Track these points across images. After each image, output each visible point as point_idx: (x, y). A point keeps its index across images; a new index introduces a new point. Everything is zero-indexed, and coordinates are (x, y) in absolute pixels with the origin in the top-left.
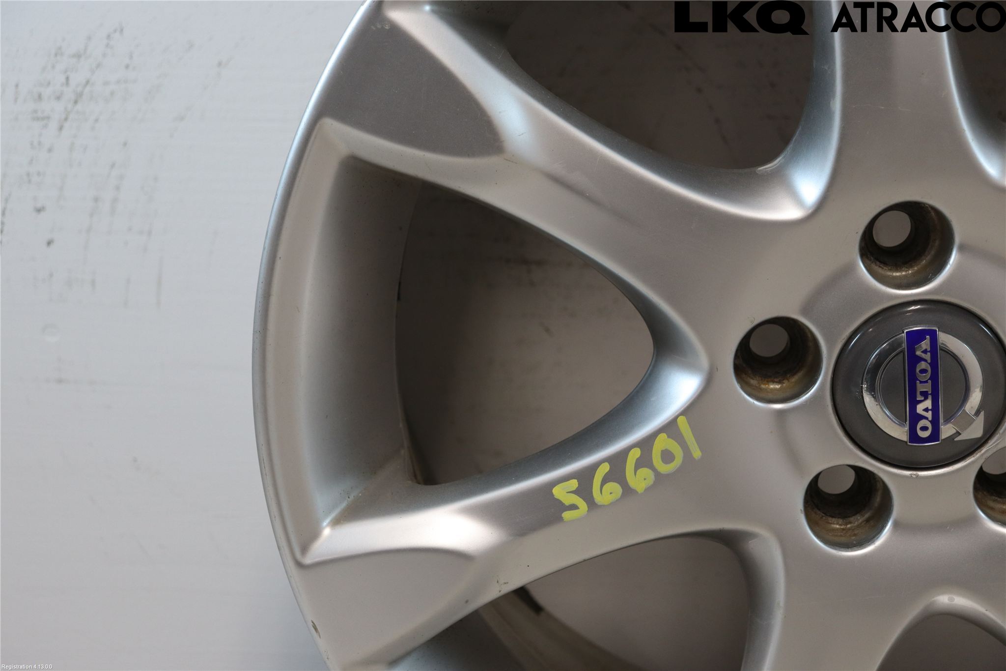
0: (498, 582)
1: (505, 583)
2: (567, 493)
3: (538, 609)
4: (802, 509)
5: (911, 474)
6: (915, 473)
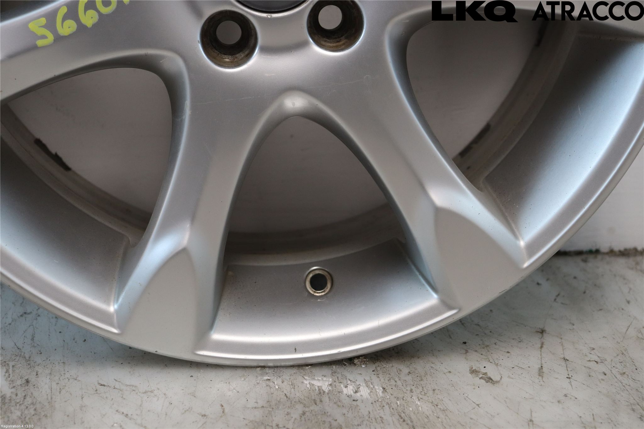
2: (39, 27)
3: (67, 168)
4: (199, 40)
5: (267, 15)
6: (270, 15)
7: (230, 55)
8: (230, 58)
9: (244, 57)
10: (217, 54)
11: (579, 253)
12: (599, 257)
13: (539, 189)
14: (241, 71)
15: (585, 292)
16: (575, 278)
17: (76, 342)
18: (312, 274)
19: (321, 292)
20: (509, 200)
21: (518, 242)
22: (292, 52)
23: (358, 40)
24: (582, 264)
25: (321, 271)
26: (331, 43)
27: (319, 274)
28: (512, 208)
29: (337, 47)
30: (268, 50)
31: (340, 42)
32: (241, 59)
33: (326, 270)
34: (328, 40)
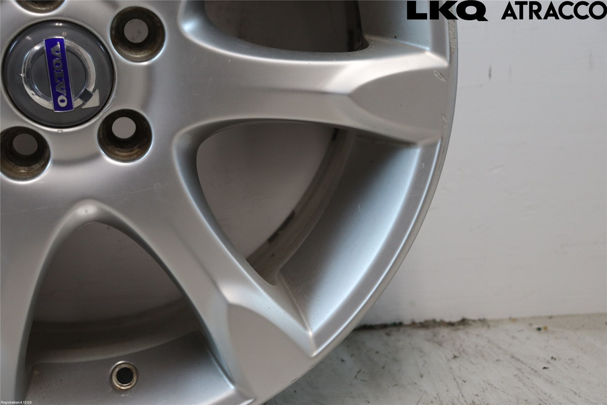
5: (58, 131)
6: (60, 130)
7: (26, 166)
8: (26, 169)
9: (40, 167)
10: (13, 165)
11: (384, 326)
12: (402, 329)
13: (326, 282)
15: (384, 368)
16: (377, 352)
18: (119, 368)
19: (128, 385)
20: (300, 291)
21: (307, 332)
22: (85, 164)
23: (147, 151)
24: (385, 338)
25: (127, 365)
26: (124, 152)
27: (125, 368)
28: (302, 300)
29: (130, 156)
30: (60, 163)
31: (133, 151)
32: (37, 170)
33: (132, 364)
34: (122, 150)
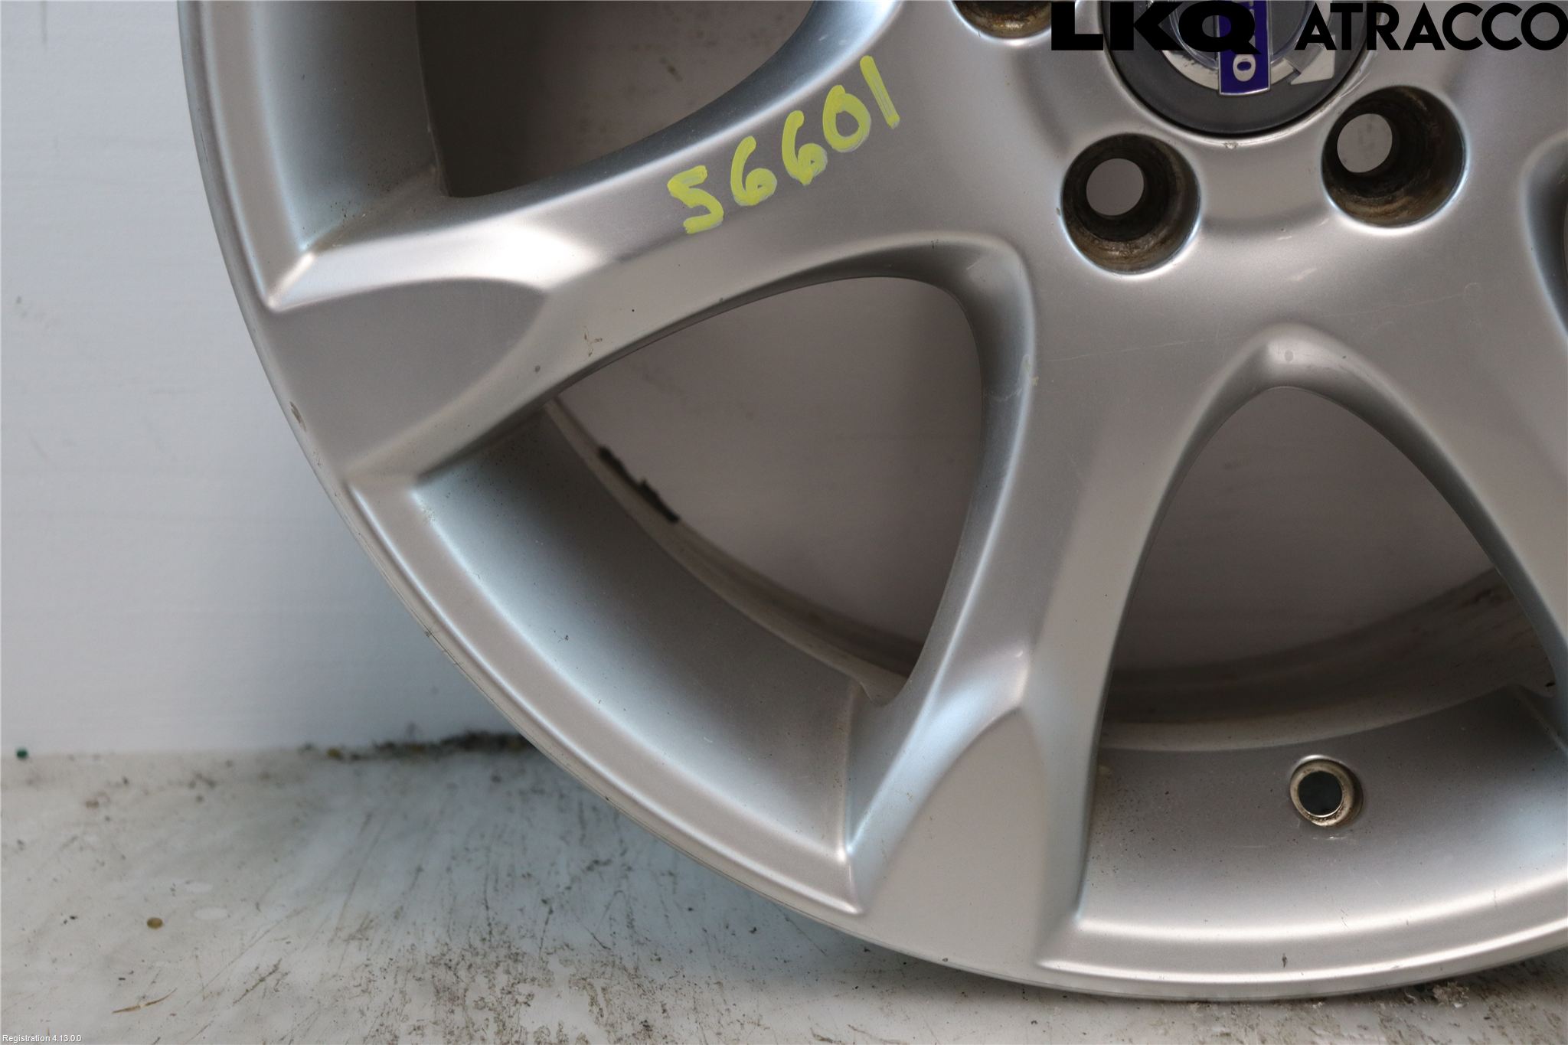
0: (586, 338)
1: (598, 340)
2: (691, 187)
3: (672, 518)
4: (1060, 209)
5: (1225, 144)
6: (1231, 141)
7: (1122, 241)
8: (1122, 249)
9: (1157, 244)
10: (1091, 238)
14: (1159, 279)
17: (734, 934)
18: (1305, 772)
19: (1328, 818)
22: (1284, 231)
23: (1450, 198)
25: (1325, 764)
26: (1370, 206)
27: (1320, 774)
31: (1395, 202)
32: (1149, 251)
33: (1341, 762)
34: (1364, 199)
